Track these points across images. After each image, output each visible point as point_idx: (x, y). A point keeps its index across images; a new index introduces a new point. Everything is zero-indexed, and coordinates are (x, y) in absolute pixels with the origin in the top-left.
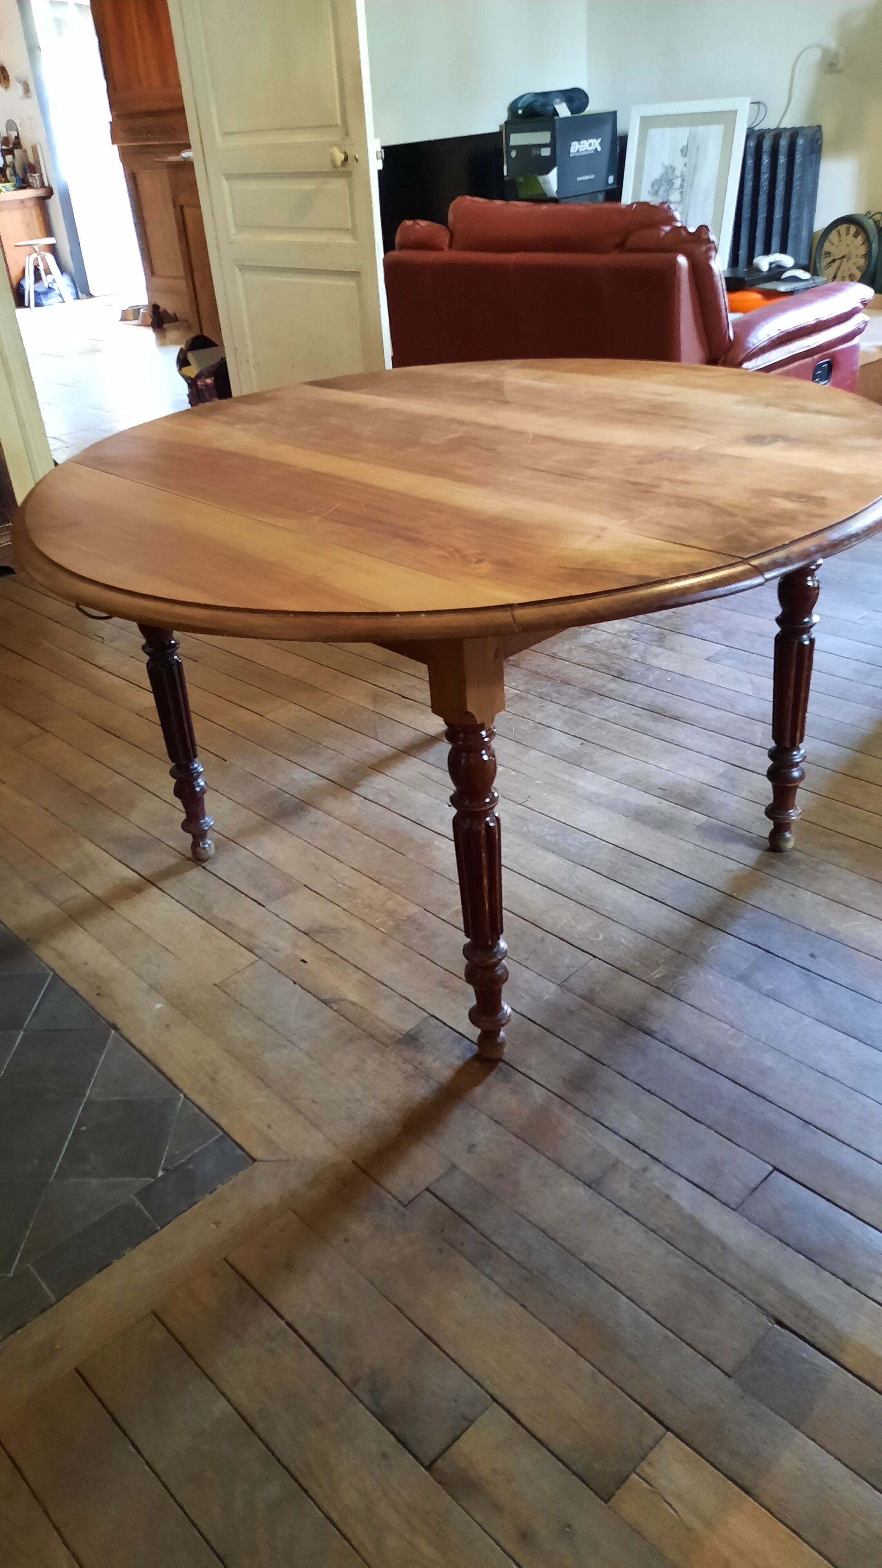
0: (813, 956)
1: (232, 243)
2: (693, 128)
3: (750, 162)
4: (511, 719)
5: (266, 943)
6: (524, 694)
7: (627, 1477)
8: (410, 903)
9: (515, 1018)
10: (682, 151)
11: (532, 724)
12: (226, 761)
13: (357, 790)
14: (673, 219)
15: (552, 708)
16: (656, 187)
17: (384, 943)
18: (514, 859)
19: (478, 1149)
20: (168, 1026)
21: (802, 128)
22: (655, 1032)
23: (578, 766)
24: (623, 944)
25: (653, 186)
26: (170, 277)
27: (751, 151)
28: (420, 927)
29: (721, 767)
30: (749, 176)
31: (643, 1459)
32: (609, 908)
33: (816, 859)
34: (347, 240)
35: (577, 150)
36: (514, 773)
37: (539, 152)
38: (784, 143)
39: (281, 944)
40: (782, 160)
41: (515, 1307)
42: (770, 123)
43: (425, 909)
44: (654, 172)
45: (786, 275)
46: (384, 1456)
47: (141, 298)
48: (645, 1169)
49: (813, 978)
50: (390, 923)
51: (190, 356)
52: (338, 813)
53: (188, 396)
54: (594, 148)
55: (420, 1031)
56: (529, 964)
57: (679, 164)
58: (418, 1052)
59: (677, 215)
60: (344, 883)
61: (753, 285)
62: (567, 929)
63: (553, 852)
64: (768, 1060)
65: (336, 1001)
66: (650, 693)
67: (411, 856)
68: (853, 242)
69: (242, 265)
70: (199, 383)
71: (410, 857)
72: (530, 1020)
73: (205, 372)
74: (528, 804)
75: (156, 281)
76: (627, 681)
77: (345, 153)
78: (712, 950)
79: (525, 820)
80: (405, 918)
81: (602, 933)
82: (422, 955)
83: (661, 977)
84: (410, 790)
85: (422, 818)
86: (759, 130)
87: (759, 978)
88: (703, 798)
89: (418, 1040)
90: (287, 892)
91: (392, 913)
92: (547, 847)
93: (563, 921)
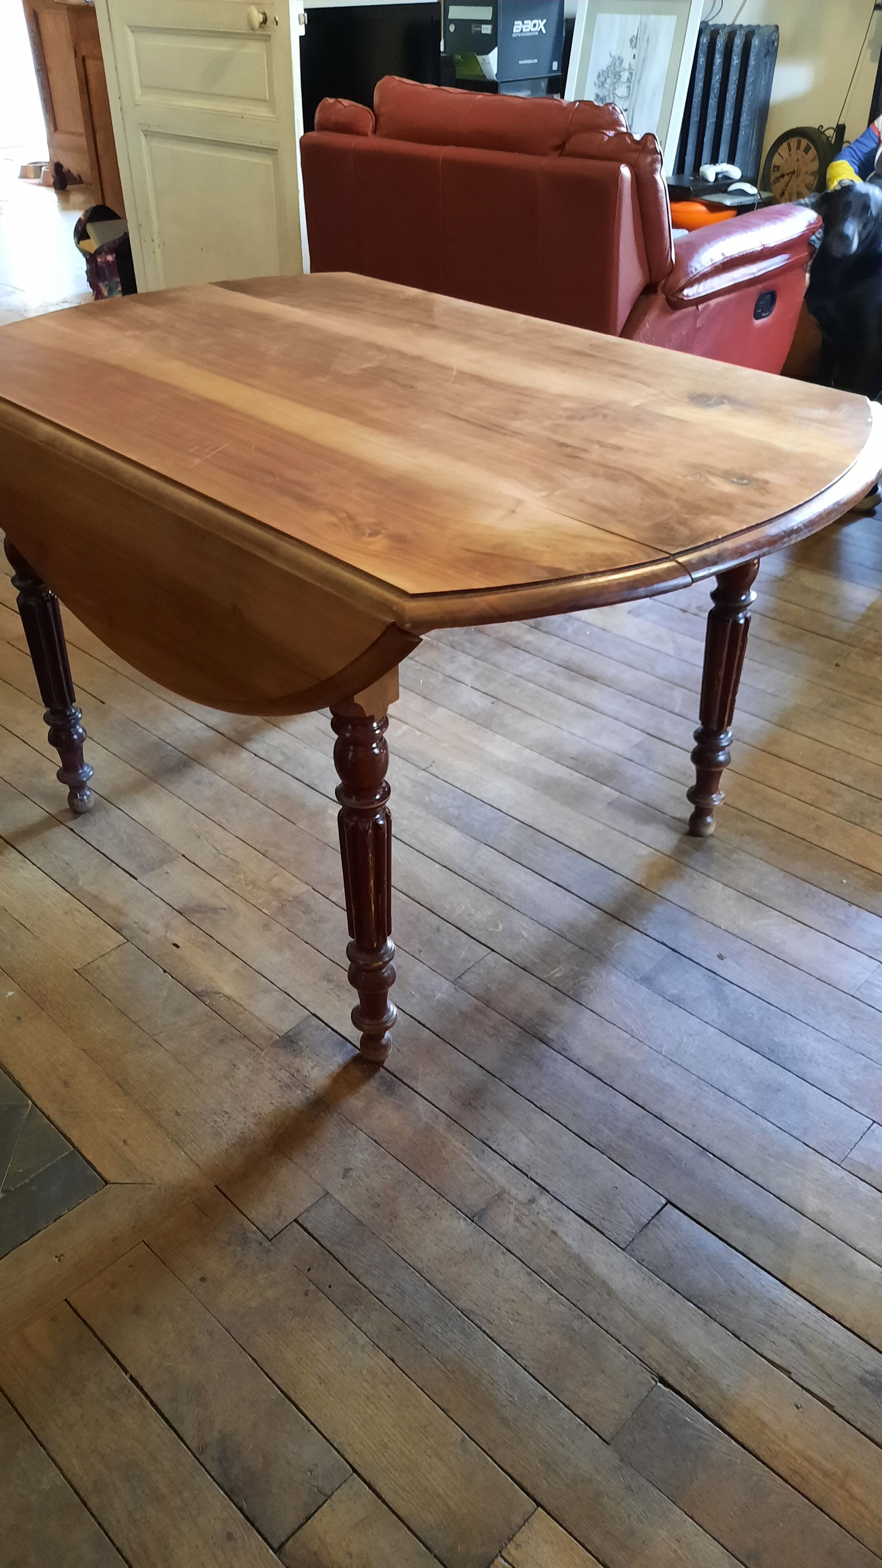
0: (721, 957)
1: (136, 105)
2: (644, 17)
3: (702, 60)
4: (419, 670)
5: (136, 923)
6: (435, 642)
7: (493, 1561)
8: (298, 881)
9: (402, 1019)
10: (631, 41)
11: (441, 677)
12: (104, 703)
13: (247, 745)
14: (618, 123)
15: (464, 659)
16: (602, 79)
17: (266, 927)
18: (414, 833)
19: (354, 1174)
20: (19, 1018)
21: (758, 26)
22: (552, 1040)
23: (487, 728)
24: (523, 937)
25: (599, 76)
26: (73, 133)
27: (704, 49)
28: (307, 910)
29: (636, 737)
30: (700, 76)
31: (510, 1540)
32: (511, 894)
33: (729, 846)
34: (263, 112)
35: (520, 30)
36: (418, 733)
37: (479, 29)
38: (738, 42)
39: (152, 924)
40: (736, 61)
41: (383, 1361)
42: (725, 19)
43: (313, 888)
44: (600, 61)
45: (733, 187)
46: (230, 1536)
47: (43, 155)
48: (532, 1201)
49: (721, 983)
50: (275, 903)
51: (90, 228)
52: (224, 771)
53: (87, 272)
54: (539, 30)
55: (299, 1033)
56: (422, 957)
57: (627, 54)
58: (296, 1057)
59: (622, 118)
60: (226, 854)
61: (697, 196)
62: (466, 917)
63: (455, 827)
64: (669, 1076)
65: (208, 994)
66: (568, 646)
67: (302, 825)
68: (803, 157)
69: (147, 131)
70: (99, 260)
71: (302, 827)
72: (419, 1022)
73: (105, 248)
74: (432, 770)
75: (59, 137)
76: (544, 632)
77: (264, 14)
78: (617, 947)
79: (428, 788)
80: (291, 899)
81: (502, 923)
82: (306, 943)
83: (561, 976)
84: (306, 748)
85: (317, 782)
86: (713, 25)
87: (664, 980)
88: (616, 771)
89: (296, 1043)
90: (162, 862)
91: (277, 892)
92: (449, 821)
93: (461, 907)
